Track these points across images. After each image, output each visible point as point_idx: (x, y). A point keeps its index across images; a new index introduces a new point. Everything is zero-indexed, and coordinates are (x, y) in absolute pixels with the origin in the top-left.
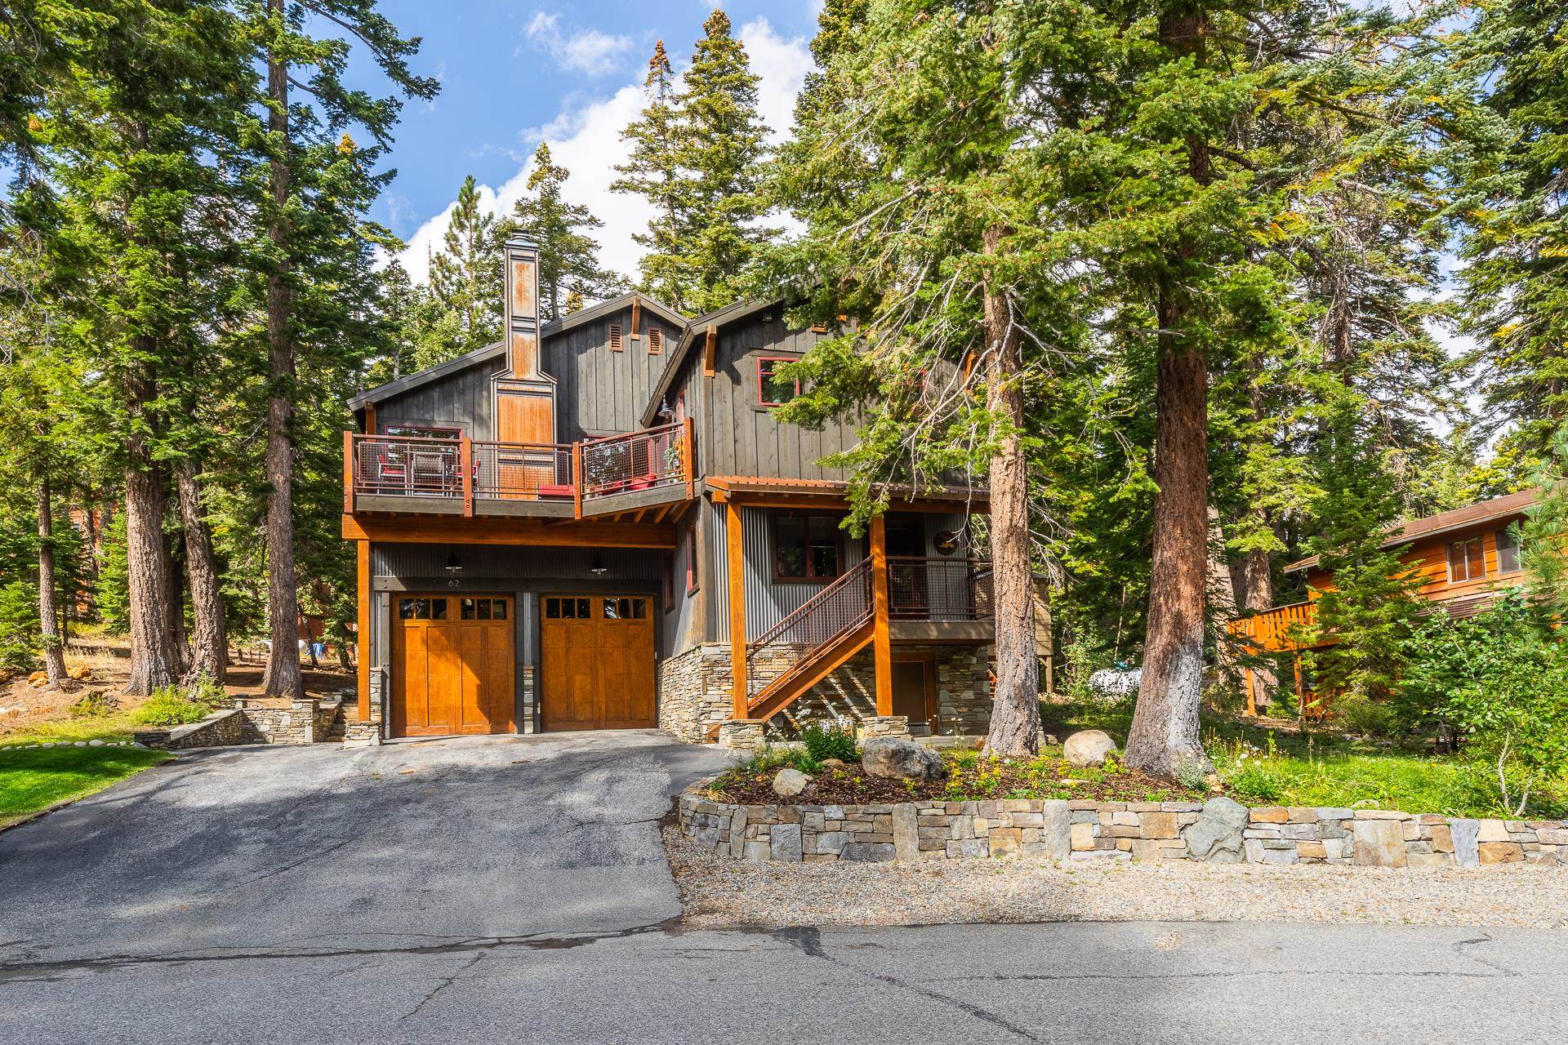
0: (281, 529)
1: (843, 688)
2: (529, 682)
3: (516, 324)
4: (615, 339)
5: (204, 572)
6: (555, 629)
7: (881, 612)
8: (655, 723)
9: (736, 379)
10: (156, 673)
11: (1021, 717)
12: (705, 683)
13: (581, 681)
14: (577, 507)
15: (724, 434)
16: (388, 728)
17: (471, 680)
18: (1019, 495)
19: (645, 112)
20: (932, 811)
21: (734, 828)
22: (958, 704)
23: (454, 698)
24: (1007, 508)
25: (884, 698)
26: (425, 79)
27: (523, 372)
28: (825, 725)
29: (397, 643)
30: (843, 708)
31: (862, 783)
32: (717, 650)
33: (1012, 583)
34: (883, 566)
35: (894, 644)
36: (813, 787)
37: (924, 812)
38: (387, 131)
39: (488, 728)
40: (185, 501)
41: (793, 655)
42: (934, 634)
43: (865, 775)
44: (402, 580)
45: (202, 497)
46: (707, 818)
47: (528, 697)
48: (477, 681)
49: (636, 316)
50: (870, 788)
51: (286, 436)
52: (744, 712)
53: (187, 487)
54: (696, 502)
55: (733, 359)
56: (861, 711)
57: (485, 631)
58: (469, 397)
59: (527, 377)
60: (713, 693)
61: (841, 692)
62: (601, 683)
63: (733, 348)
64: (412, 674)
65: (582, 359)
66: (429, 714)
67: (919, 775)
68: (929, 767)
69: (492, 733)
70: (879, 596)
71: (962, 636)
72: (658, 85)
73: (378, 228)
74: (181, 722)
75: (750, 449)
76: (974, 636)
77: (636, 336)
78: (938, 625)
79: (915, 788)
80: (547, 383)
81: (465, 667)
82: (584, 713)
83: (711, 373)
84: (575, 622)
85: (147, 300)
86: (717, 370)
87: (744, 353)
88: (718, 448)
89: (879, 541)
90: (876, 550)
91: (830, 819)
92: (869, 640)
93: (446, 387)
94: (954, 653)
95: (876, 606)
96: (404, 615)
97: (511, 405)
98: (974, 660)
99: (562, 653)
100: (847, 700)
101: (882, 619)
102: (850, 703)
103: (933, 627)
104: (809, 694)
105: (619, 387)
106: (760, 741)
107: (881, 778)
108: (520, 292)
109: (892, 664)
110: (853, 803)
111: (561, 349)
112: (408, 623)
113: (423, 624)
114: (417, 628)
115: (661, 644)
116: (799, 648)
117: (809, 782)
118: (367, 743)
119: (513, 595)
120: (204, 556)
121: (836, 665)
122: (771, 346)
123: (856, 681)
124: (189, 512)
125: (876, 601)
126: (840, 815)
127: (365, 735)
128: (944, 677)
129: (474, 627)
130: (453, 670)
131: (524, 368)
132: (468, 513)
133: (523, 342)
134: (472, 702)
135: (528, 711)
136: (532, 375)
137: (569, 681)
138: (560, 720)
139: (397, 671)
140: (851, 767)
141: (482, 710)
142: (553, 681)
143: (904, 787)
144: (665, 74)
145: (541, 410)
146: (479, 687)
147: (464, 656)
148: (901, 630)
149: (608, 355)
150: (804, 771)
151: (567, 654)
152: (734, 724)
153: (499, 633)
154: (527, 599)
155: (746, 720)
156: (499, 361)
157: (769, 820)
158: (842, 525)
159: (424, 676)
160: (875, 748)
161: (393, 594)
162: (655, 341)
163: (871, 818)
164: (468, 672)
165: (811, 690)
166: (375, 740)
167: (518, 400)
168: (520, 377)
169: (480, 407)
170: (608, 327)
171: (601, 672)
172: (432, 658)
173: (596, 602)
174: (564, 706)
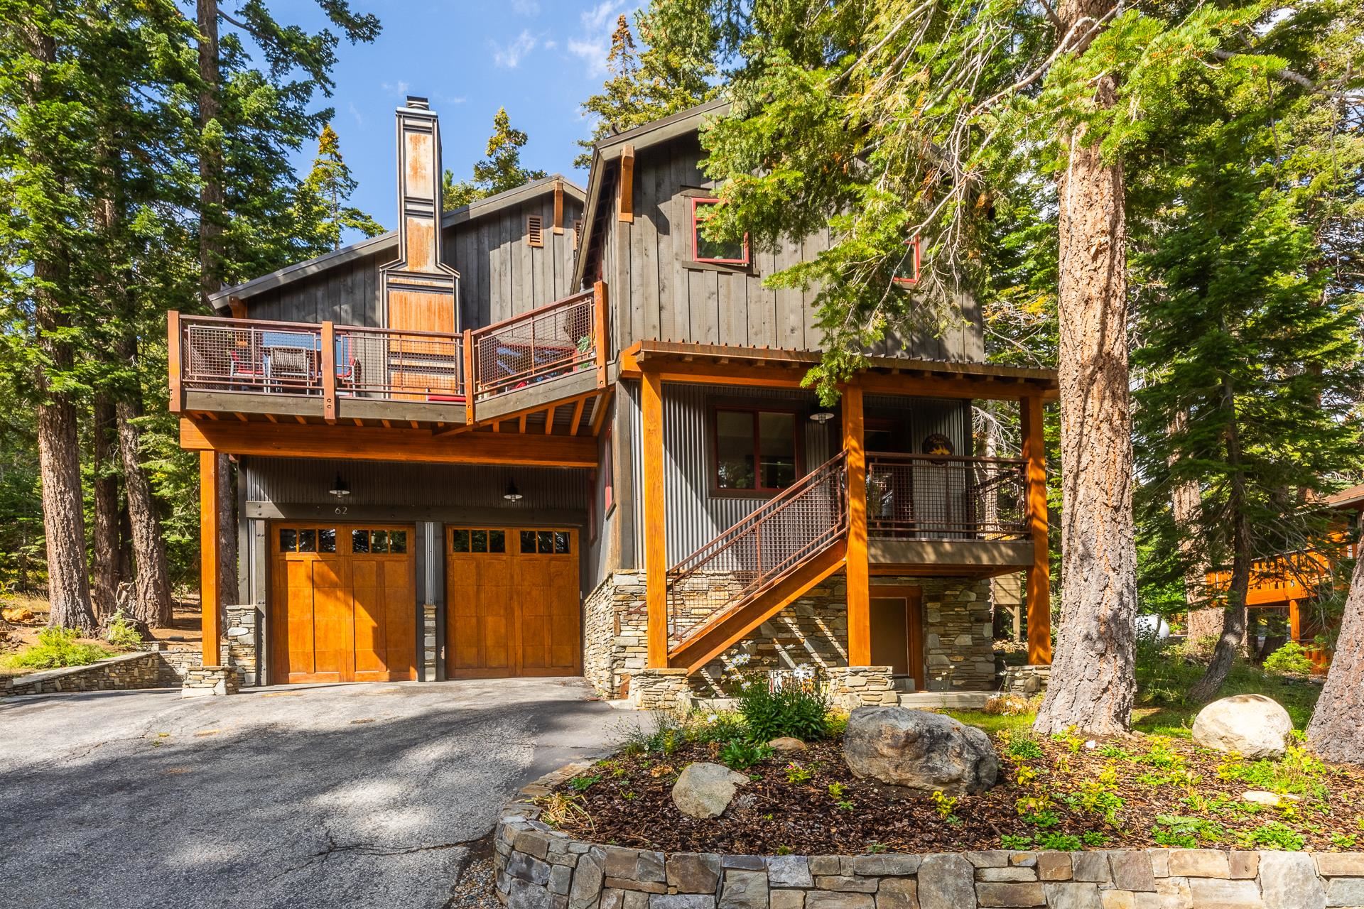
1: (801, 629)
2: (430, 624)
3: (410, 207)
4: (534, 232)
5: (145, 517)
6: (462, 564)
7: (857, 527)
8: (580, 672)
9: (663, 227)
10: (74, 614)
11: (1110, 670)
12: (618, 622)
13: (493, 623)
14: (469, 410)
15: (646, 298)
16: (264, 673)
17: (367, 622)
18: (1116, 303)
19: (608, 84)
20: (1008, 873)
21: (576, 893)
22: (951, 650)
23: (345, 642)
24: (1095, 324)
25: (859, 642)
26: (364, 15)
27: (418, 264)
28: (777, 680)
29: (276, 578)
30: (801, 656)
31: (846, 794)
32: (634, 579)
33: (1101, 450)
34: (862, 464)
35: (876, 570)
36: (748, 800)
37: (991, 874)
38: (328, 74)
39: (386, 675)
40: (125, 449)
41: (737, 588)
42: (930, 557)
43: (848, 774)
44: (280, 506)
45: (142, 443)
46: (530, 863)
47: (430, 640)
48: (372, 623)
49: (558, 204)
50: (862, 807)
52: (662, 659)
53: (127, 433)
54: (609, 392)
55: (658, 201)
56: (825, 659)
57: (381, 566)
58: (359, 295)
59: (424, 269)
60: (629, 635)
61: (799, 634)
62: (518, 625)
63: (658, 185)
64: (297, 613)
65: (495, 256)
66: (315, 662)
67: (958, 780)
68: (976, 766)
69: (391, 680)
70: (855, 505)
71: (970, 561)
72: (620, 58)
73: (359, 214)
74: (64, 664)
75: (681, 319)
76: (985, 560)
77: (560, 230)
78: (936, 545)
79: (958, 811)
80: (448, 278)
81: (357, 604)
82: (498, 658)
83: (629, 217)
84: (486, 557)
85: (38, 219)
86: (637, 213)
87: (674, 192)
88: (637, 316)
89: (855, 434)
90: (851, 442)
91: (781, 887)
92: (839, 565)
93: (332, 284)
94: (947, 588)
95: (849, 519)
96: (286, 545)
97: (404, 302)
98: (973, 596)
100: (807, 644)
101: (858, 536)
102: (810, 649)
103: (929, 549)
104: (756, 635)
105: (538, 288)
106: (684, 697)
107: (881, 784)
108: (415, 170)
109: (871, 600)
110: (831, 847)
111: (469, 244)
112: (289, 556)
113: (309, 557)
114: (301, 562)
115: (586, 581)
116: (744, 579)
117: (741, 790)
118: (210, 691)
119: (412, 524)
120: (144, 501)
121: (793, 597)
123: (819, 621)
124: (129, 457)
125: (849, 512)
126: (804, 878)
127: (207, 682)
128: (933, 618)
129: (367, 563)
130: (343, 610)
131: (421, 259)
132: (329, 414)
133: (419, 228)
134: (367, 645)
135: (430, 656)
136: (430, 267)
137: (480, 622)
138: (470, 667)
139: (277, 611)
140: (821, 752)
141: (379, 655)
142: (463, 622)
143: (933, 805)
144: (628, 49)
145: (441, 308)
146: (376, 630)
147: (357, 595)
148: (886, 550)
149: (526, 251)
150: (734, 766)
151: (478, 592)
152: (647, 675)
153: (397, 568)
154: (430, 529)
155: (665, 670)
156: (390, 254)
157: (648, 884)
158: (805, 383)
159: (309, 616)
160: (871, 727)
161: (269, 522)
163: (871, 885)
164: (361, 611)
165: (758, 628)
166: (221, 688)
167: (413, 296)
168: (415, 269)
169: (373, 309)
170: (527, 220)
171: (517, 613)
172: (319, 597)
173: (513, 537)
174: (474, 650)
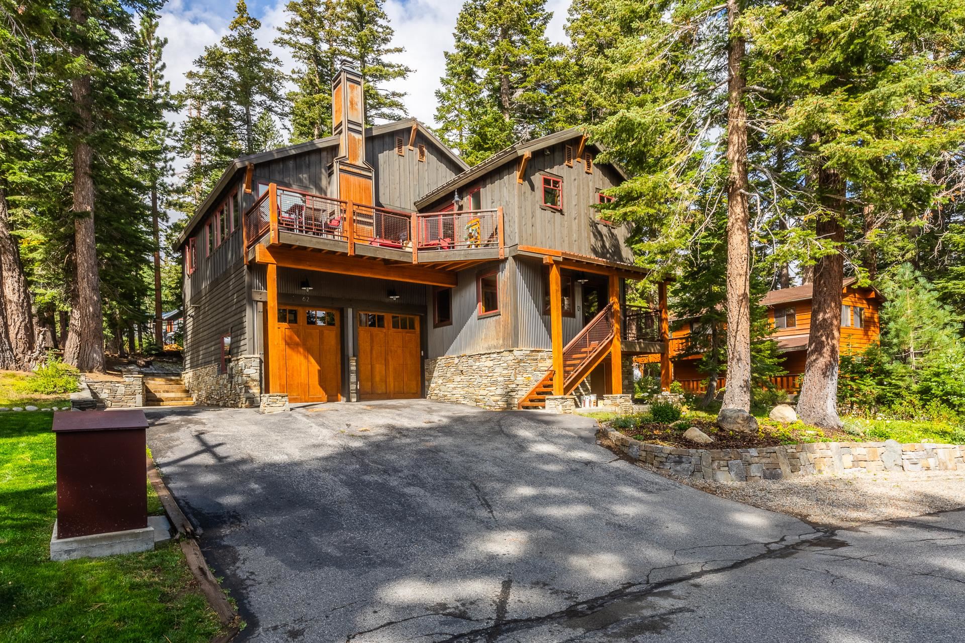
0: (89, 247)
2: (353, 368)
4: (400, 147)
5: (16, 274)
6: (365, 334)
7: (618, 335)
8: (422, 396)
9: (532, 187)
13: (379, 368)
14: (414, 256)
17: (315, 367)
23: (303, 378)
27: (355, 160)
34: (619, 309)
39: (326, 398)
47: (353, 378)
48: (318, 367)
49: (413, 135)
51: (91, 177)
55: (531, 175)
57: (323, 333)
58: (312, 169)
59: (357, 163)
62: (391, 369)
63: (530, 168)
65: (380, 156)
66: (287, 389)
69: (329, 401)
70: (616, 326)
77: (412, 148)
80: (369, 170)
81: (309, 356)
82: (381, 389)
83: (521, 181)
84: (376, 330)
86: (524, 180)
87: (536, 172)
88: (524, 229)
89: (617, 294)
90: (613, 298)
93: (298, 161)
95: (614, 332)
97: (346, 181)
99: (368, 349)
101: (618, 339)
105: (402, 179)
108: (352, 104)
111: (372, 147)
113: (284, 326)
114: (280, 329)
119: (341, 310)
122: (548, 170)
125: (614, 329)
127: (280, 404)
129: (315, 331)
130: (302, 358)
131: (355, 157)
132: (350, 252)
133: (355, 139)
134: (315, 380)
135: (353, 387)
136: (360, 163)
137: (373, 368)
138: (367, 393)
141: (321, 386)
142: (364, 367)
145: (365, 187)
146: (319, 371)
147: (309, 350)
149: (396, 156)
151: (371, 350)
153: (330, 335)
154: (350, 311)
156: (334, 149)
159: (284, 362)
162: (422, 153)
164: (312, 360)
167: (352, 178)
168: (353, 163)
169: (320, 179)
170: (396, 139)
171: (391, 363)
172: (289, 351)
173: (388, 317)
174: (370, 384)
